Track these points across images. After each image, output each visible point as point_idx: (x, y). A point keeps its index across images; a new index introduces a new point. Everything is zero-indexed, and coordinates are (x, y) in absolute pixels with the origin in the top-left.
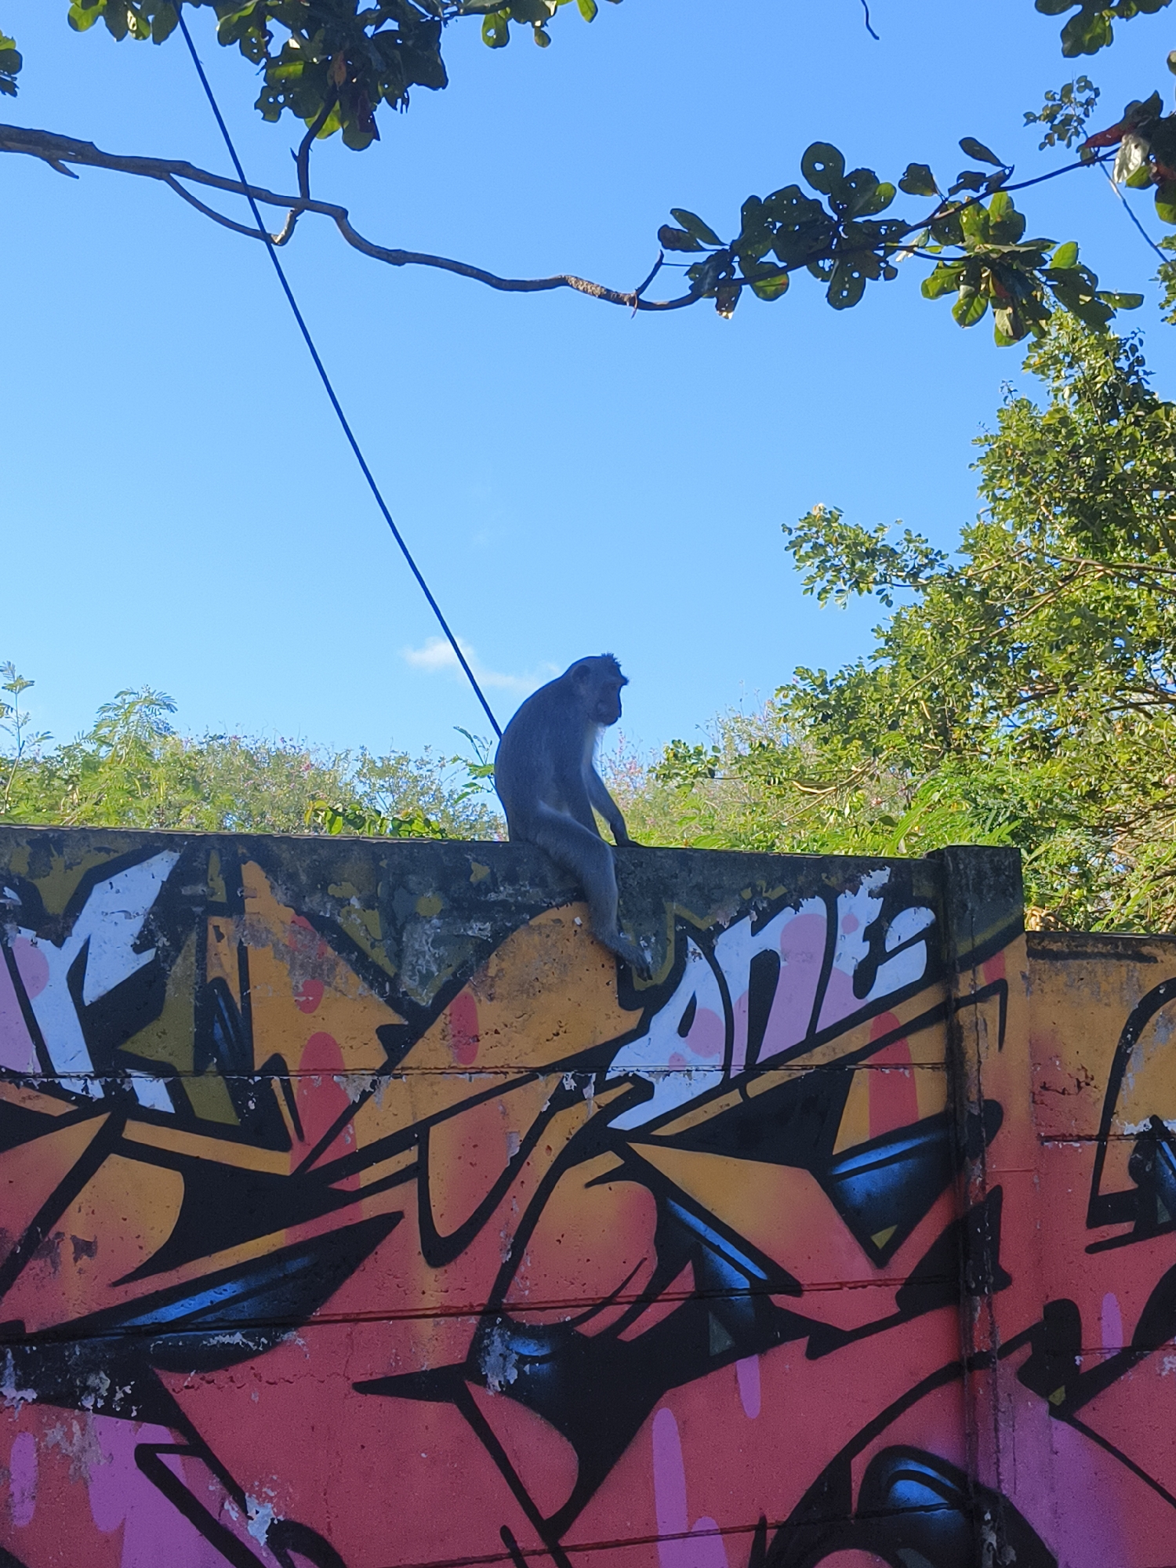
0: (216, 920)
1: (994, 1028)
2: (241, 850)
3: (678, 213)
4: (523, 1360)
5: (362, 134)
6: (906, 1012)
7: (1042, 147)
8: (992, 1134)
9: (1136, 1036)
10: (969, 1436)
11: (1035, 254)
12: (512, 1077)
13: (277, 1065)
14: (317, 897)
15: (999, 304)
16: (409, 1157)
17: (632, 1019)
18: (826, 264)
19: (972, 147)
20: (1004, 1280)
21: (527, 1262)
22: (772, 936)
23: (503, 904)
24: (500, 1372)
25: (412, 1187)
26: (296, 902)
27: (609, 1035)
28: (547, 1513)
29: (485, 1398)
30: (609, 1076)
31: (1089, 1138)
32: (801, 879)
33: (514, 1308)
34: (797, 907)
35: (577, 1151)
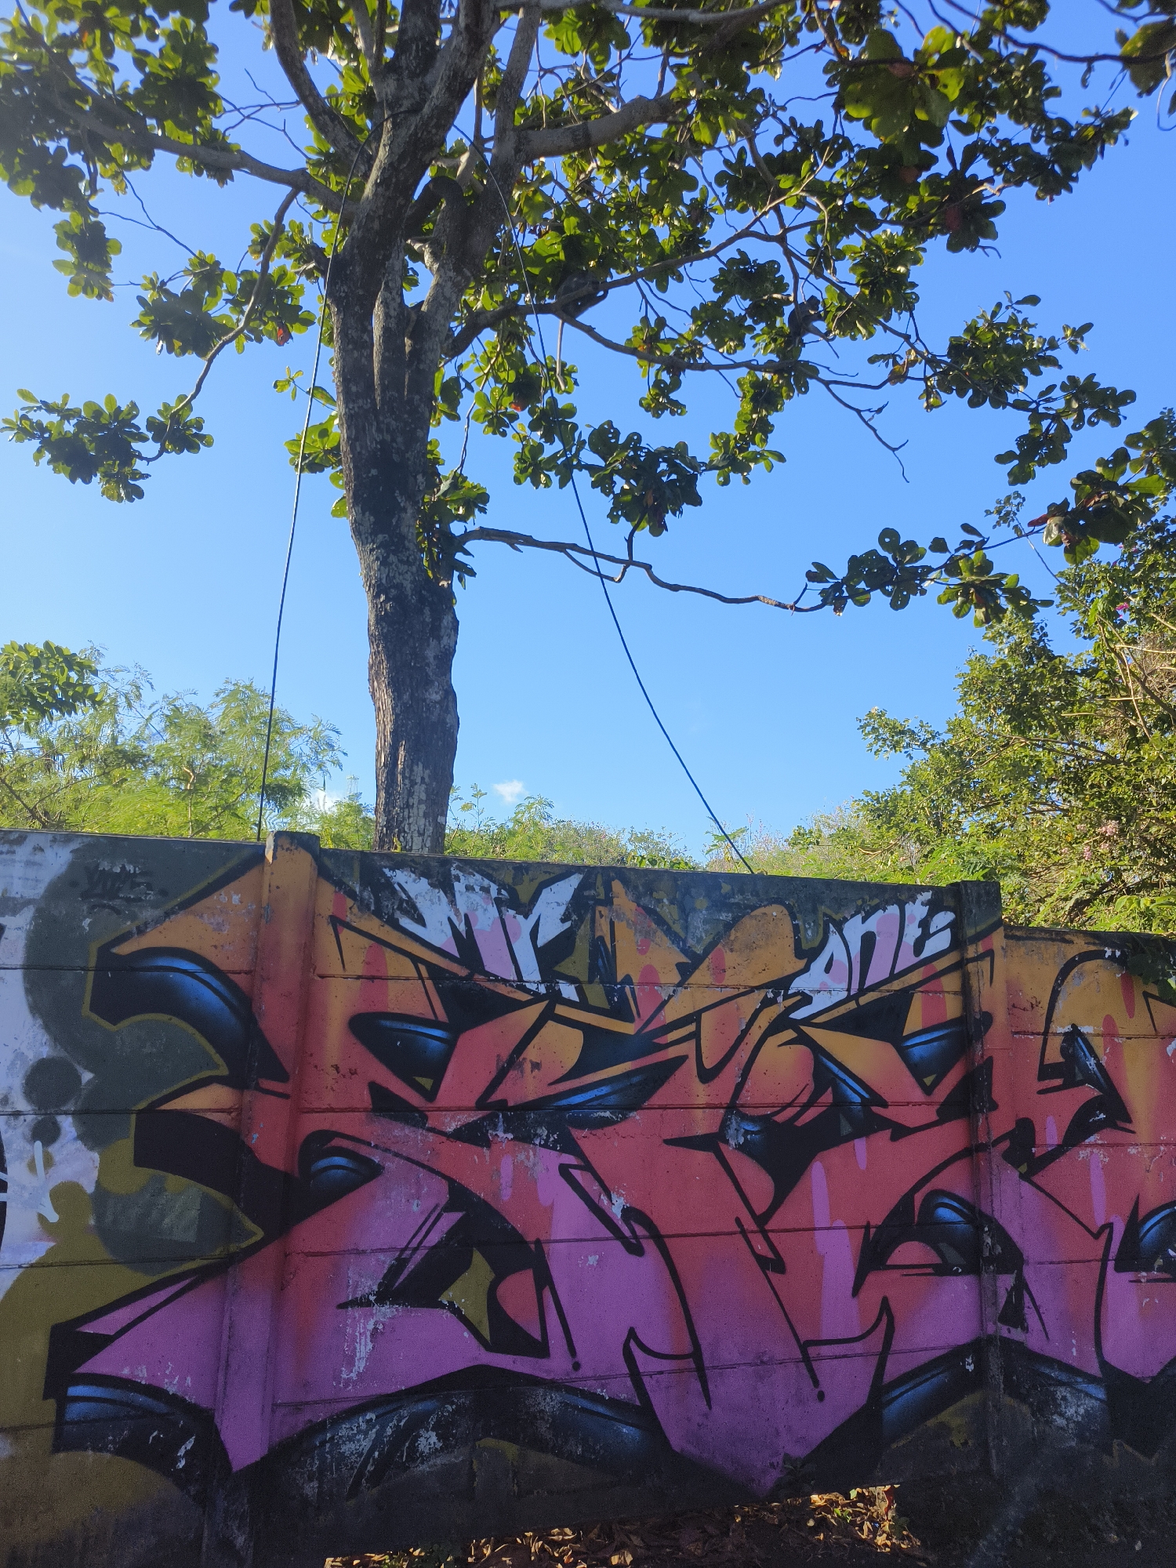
0: (600, 908)
1: (987, 975)
2: (612, 874)
3: (815, 564)
4: (747, 1132)
5: (658, 528)
6: (941, 964)
7: (994, 527)
8: (987, 1030)
9: (1063, 981)
10: (976, 1186)
11: (997, 582)
12: (742, 990)
13: (628, 980)
14: (648, 898)
15: (978, 606)
16: (692, 1028)
17: (801, 964)
18: (889, 588)
19: (967, 528)
20: (994, 1106)
21: (749, 1083)
22: (872, 924)
23: (738, 904)
24: (735, 1138)
25: (692, 1043)
26: (637, 900)
27: (789, 971)
28: (758, 1212)
29: (728, 1151)
30: (790, 992)
31: (1038, 1034)
32: (887, 896)
33: (742, 1106)
34: (885, 909)
35: (775, 1028)
